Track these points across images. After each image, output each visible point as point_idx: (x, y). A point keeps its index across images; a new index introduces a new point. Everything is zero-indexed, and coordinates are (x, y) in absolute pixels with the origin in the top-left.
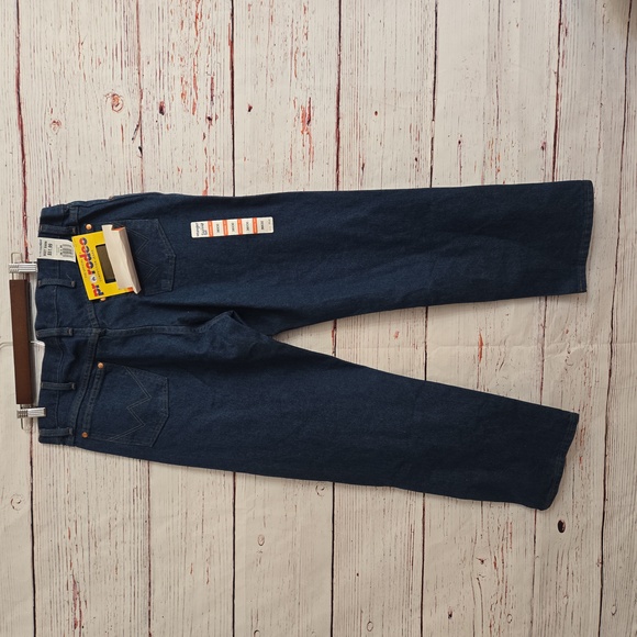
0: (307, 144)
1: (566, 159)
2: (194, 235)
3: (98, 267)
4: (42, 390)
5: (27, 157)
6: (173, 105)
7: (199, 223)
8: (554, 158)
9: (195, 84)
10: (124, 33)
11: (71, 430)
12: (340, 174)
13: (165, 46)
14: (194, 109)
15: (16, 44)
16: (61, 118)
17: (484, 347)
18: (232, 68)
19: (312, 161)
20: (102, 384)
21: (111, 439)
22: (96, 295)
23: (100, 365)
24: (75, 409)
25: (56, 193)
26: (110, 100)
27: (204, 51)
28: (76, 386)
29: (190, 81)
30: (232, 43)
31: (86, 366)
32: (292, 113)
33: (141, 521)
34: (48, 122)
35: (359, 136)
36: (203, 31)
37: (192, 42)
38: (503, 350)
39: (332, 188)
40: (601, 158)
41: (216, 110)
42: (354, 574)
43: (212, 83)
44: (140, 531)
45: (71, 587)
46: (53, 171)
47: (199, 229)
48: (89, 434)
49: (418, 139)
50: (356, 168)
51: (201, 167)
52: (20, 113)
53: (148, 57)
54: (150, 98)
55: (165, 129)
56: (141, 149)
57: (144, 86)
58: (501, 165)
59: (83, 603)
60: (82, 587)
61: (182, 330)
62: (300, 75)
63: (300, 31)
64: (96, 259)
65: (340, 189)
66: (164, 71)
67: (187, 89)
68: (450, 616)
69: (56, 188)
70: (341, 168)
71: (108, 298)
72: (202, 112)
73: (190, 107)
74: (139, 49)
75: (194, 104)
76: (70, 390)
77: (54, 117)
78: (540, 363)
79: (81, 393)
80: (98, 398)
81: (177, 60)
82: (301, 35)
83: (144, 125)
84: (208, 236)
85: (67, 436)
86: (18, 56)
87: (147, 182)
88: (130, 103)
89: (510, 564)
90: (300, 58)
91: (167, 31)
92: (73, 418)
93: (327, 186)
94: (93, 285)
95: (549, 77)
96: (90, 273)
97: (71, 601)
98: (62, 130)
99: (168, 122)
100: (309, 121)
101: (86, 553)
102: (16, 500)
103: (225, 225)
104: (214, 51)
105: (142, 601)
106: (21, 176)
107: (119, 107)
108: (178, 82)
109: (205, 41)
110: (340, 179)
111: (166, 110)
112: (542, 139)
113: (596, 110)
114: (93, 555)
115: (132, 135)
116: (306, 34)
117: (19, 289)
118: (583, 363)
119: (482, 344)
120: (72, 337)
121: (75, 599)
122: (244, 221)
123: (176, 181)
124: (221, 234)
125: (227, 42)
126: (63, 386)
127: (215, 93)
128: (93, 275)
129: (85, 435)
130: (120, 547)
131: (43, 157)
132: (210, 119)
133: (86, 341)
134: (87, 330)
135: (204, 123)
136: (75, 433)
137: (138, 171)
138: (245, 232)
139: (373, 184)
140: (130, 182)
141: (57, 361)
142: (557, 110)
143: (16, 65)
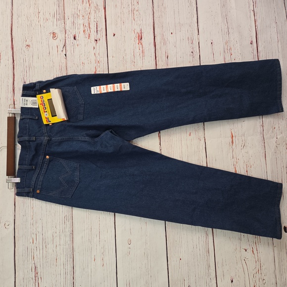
0: (141, 49)
1: (263, 47)
2: (93, 93)
3: (48, 109)
4: (19, 169)
5: (15, 62)
6: (80, 36)
7: (95, 87)
8: (257, 47)
9: (89, 26)
10: (58, 7)
11: (31, 189)
12: (157, 61)
13: (76, 11)
14: (89, 36)
15: (11, 15)
16: (30, 44)
17: (234, 138)
18: (105, 18)
19: (143, 56)
20: (48, 167)
21: (51, 194)
22: (47, 122)
23: (47, 157)
24: (34, 179)
25: (28, 76)
26: (52, 35)
27: (92, 12)
28: (35, 167)
29: (87, 25)
30: (105, 8)
31: (41, 157)
32: (134, 36)
33: (68, 233)
34: (25, 46)
35: (165, 44)
36: (92, 4)
37: (87, 9)
38: (243, 139)
39: (154, 68)
40: (280, 46)
41: (99, 36)
42: (179, 259)
43: (97, 25)
44: (68, 239)
45: (33, 270)
46: (26, 67)
47: (95, 90)
48: (40, 191)
49: (192, 43)
50: (164, 58)
51: (93, 61)
52: (12, 43)
53: (68, 16)
54: (70, 33)
55: (76, 46)
56: (66, 55)
57: (67, 28)
58: (232, 52)
59: (40, 279)
60: (39, 270)
61: (87, 139)
62: (136, 19)
63: (135, 1)
64: (47, 106)
65: (158, 68)
66: (76, 22)
67: (86, 29)
68: (232, 281)
69: (28, 74)
70: (157, 58)
71: (53, 124)
72: (93, 38)
73: (87, 36)
74: (64, 13)
75: (89, 34)
76: (32, 170)
77: (27, 43)
78: (263, 144)
79: (38, 171)
80: (45, 173)
81: (81, 17)
82: (135, 3)
83: (67, 45)
84: (99, 93)
85: (30, 192)
86: (12, 19)
87: (69, 69)
88: (60, 36)
89: (261, 251)
90: (135, 12)
91: (76, 5)
92: (33, 183)
93: (151, 67)
94: (46, 117)
95: (250, 13)
96: (44, 112)
97: (34, 278)
98: (31, 49)
99: (78, 43)
100: (141, 39)
101: (41, 251)
102: (7, 224)
103: (107, 88)
104: (97, 12)
105: (69, 277)
106: (12, 70)
107: (56, 38)
108: (82, 26)
109: (93, 8)
110: (157, 63)
111: (77, 38)
112: (250, 39)
113: (274, 25)
114: (44, 252)
115: (62, 49)
116: (138, 2)
117: (11, 121)
118: (285, 143)
119: (233, 137)
120: (35, 141)
121: (35, 277)
122: (116, 85)
123: (82, 68)
124: (105, 92)
125: (103, 8)
126: (29, 167)
127: (98, 29)
128: (46, 113)
129: (38, 191)
130: (58, 248)
131: (22, 61)
132: (96, 40)
133: (41, 143)
134: (42, 138)
135: (94, 43)
136: (33, 190)
137: (64, 64)
138: (116, 90)
139: (173, 65)
140: (61, 69)
141: (26, 155)
142: (256, 26)
143: (11, 23)
